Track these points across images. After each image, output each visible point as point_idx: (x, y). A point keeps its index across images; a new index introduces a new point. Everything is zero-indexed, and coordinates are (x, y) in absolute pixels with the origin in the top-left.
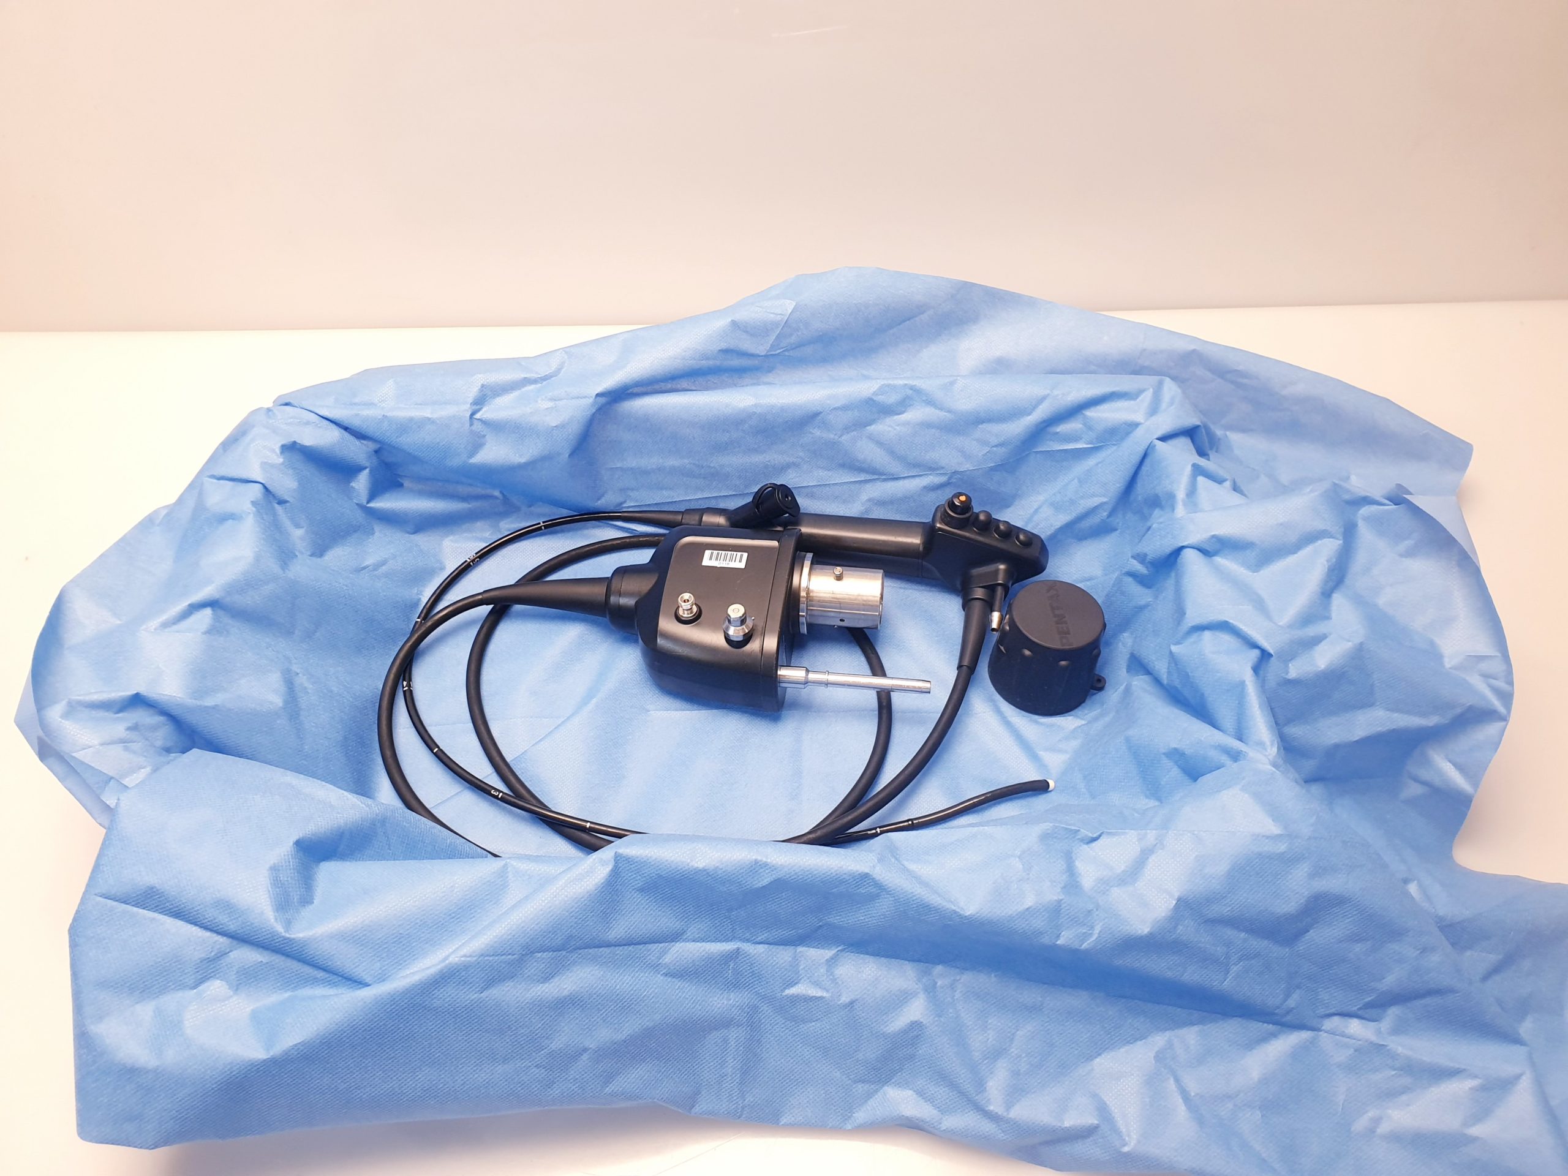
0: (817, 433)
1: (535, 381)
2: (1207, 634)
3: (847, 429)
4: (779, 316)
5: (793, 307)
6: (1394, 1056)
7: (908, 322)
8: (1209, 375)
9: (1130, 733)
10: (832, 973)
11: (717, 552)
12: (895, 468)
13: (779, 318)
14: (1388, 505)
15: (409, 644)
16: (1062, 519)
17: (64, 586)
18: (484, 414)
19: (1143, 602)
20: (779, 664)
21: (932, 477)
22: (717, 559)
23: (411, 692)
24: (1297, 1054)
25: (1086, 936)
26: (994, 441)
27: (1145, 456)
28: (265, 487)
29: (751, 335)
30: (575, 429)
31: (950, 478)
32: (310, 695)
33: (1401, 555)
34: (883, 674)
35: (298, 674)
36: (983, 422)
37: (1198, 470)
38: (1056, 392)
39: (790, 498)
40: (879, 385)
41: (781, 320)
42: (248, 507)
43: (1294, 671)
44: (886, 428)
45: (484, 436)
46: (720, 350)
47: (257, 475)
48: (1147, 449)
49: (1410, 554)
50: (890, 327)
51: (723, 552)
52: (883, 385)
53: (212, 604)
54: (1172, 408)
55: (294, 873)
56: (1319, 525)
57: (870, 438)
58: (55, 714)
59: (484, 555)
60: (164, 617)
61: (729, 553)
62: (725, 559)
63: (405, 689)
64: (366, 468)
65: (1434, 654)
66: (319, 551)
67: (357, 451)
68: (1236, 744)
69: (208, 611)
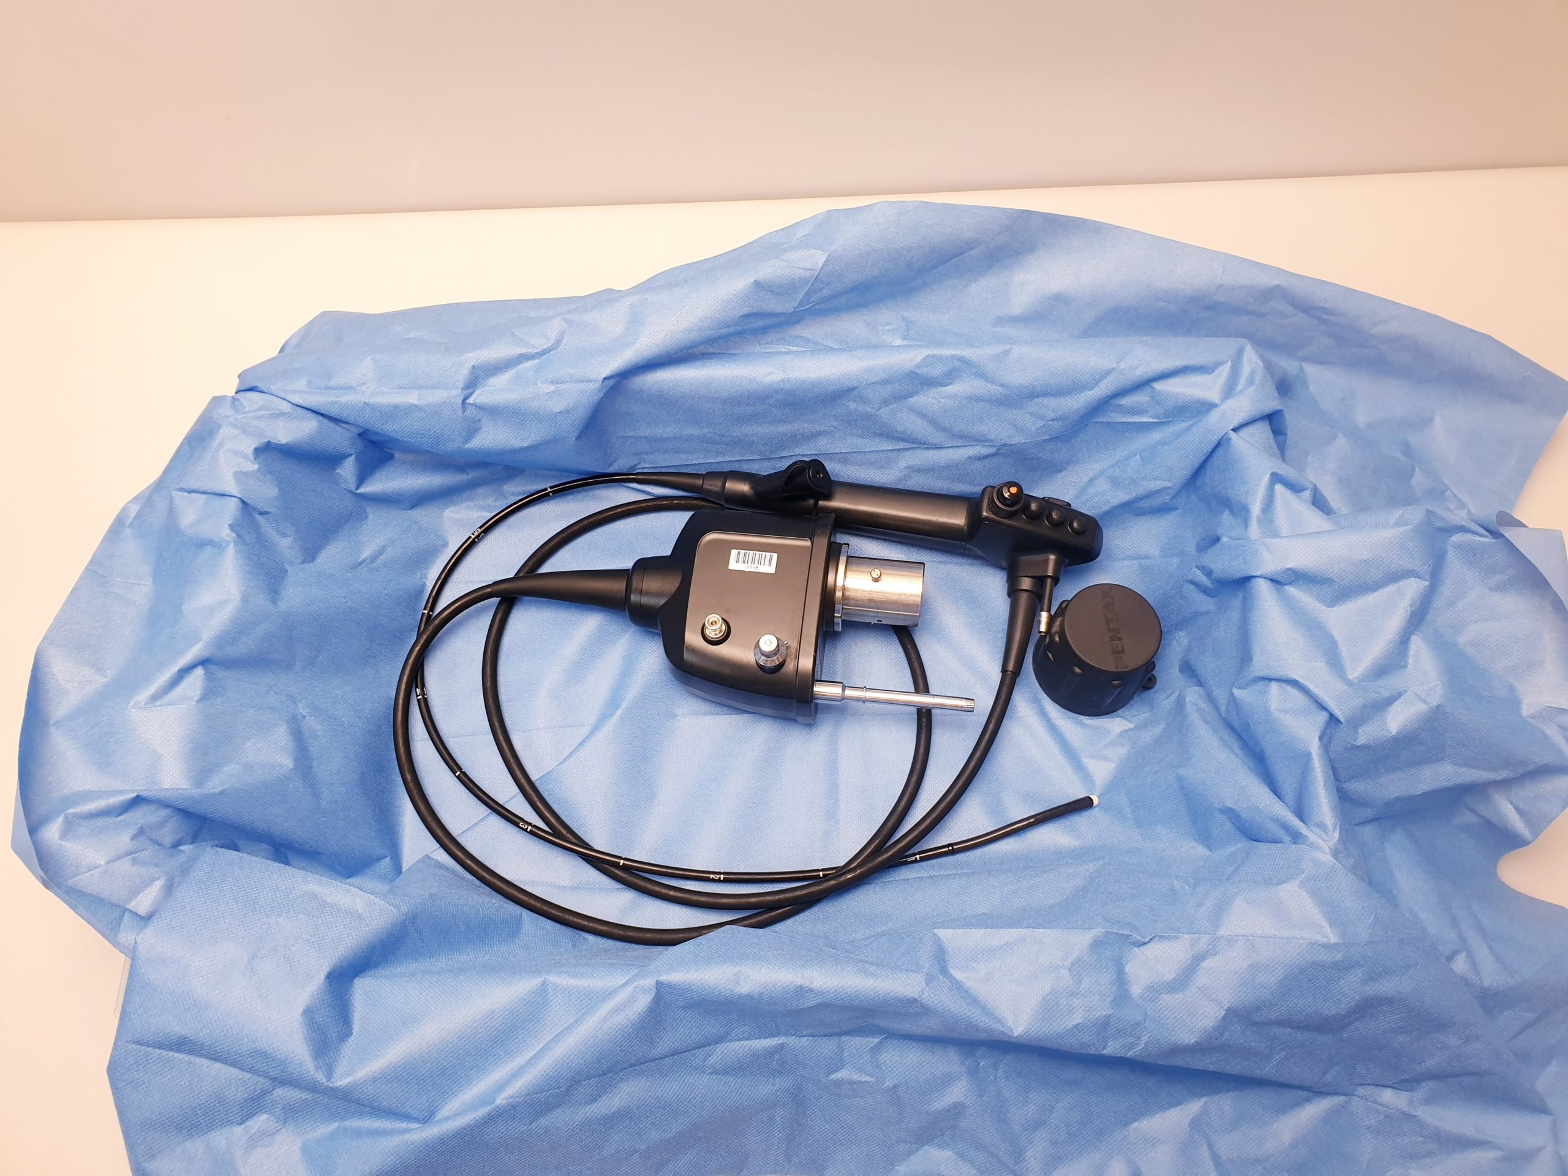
0: (853, 406)
1: (532, 357)
2: (1274, 686)
3: (886, 402)
4: (809, 272)
5: (824, 259)
6: (1422, 1125)
7: (955, 259)
8: (1290, 309)
9: (1183, 772)
10: (877, 1059)
11: (744, 551)
12: (938, 437)
13: (808, 274)
14: (1481, 535)
15: (417, 648)
16: (1120, 497)
17: (38, 648)
18: (479, 397)
19: (1203, 609)
20: (816, 678)
21: (978, 448)
22: (744, 562)
23: (426, 700)
24: (1328, 1119)
25: (1132, 1046)
26: (1050, 415)
27: (1218, 445)
28: (243, 501)
29: (778, 294)
30: (581, 414)
31: (998, 450)
32: (321, 738)
33: (1491, 589)
34: (926, 691)
35: (305, 717)
36: (1038, 396)
37: (1276, 478)
38: (1122, 366)
39: (821, 475)
40: (923, 356)
41: (811, 276)
42: (226, 533)
43: (1365, 735)
44: (929, 399)
45: (479, 420)
46: (742, 316)
47: (232, 487)
48: (1221, 440)
49: (1500, 588)
50: (935, 266)
51: (751, 552)
52: (927, 356)
53: (204, 662)
54: (1251, 389)
55: (329, 1011)
56: (1407, 564)
57: (911, 409)
58: (52, 832)
59: (488, 528)
60: (152, 689)
61: (758, 553)
62: (753, 562)
63: (419, 698)
64: (351, 455)
65: (1513, 702)
66: (310, 555)
67: (339, 439)
68: (1296, 822)
69: (199, 672)
